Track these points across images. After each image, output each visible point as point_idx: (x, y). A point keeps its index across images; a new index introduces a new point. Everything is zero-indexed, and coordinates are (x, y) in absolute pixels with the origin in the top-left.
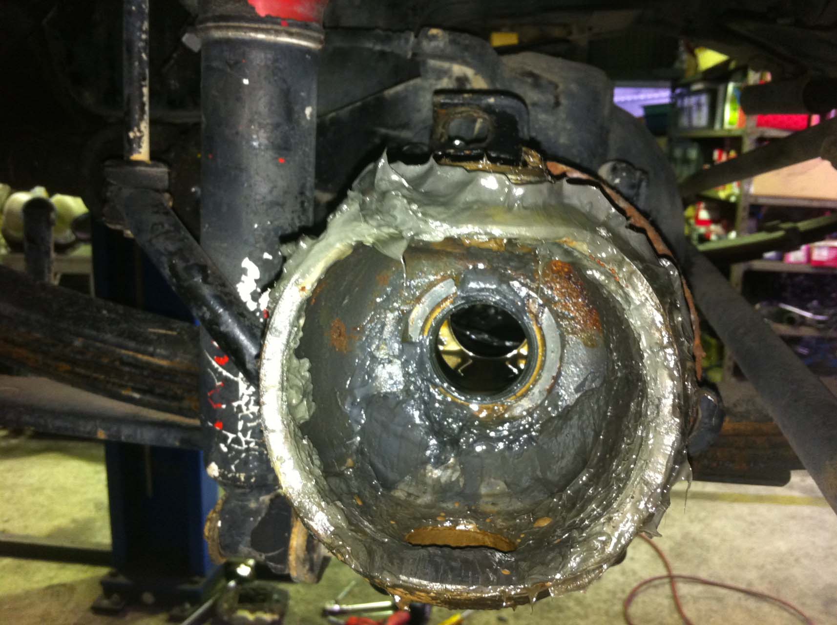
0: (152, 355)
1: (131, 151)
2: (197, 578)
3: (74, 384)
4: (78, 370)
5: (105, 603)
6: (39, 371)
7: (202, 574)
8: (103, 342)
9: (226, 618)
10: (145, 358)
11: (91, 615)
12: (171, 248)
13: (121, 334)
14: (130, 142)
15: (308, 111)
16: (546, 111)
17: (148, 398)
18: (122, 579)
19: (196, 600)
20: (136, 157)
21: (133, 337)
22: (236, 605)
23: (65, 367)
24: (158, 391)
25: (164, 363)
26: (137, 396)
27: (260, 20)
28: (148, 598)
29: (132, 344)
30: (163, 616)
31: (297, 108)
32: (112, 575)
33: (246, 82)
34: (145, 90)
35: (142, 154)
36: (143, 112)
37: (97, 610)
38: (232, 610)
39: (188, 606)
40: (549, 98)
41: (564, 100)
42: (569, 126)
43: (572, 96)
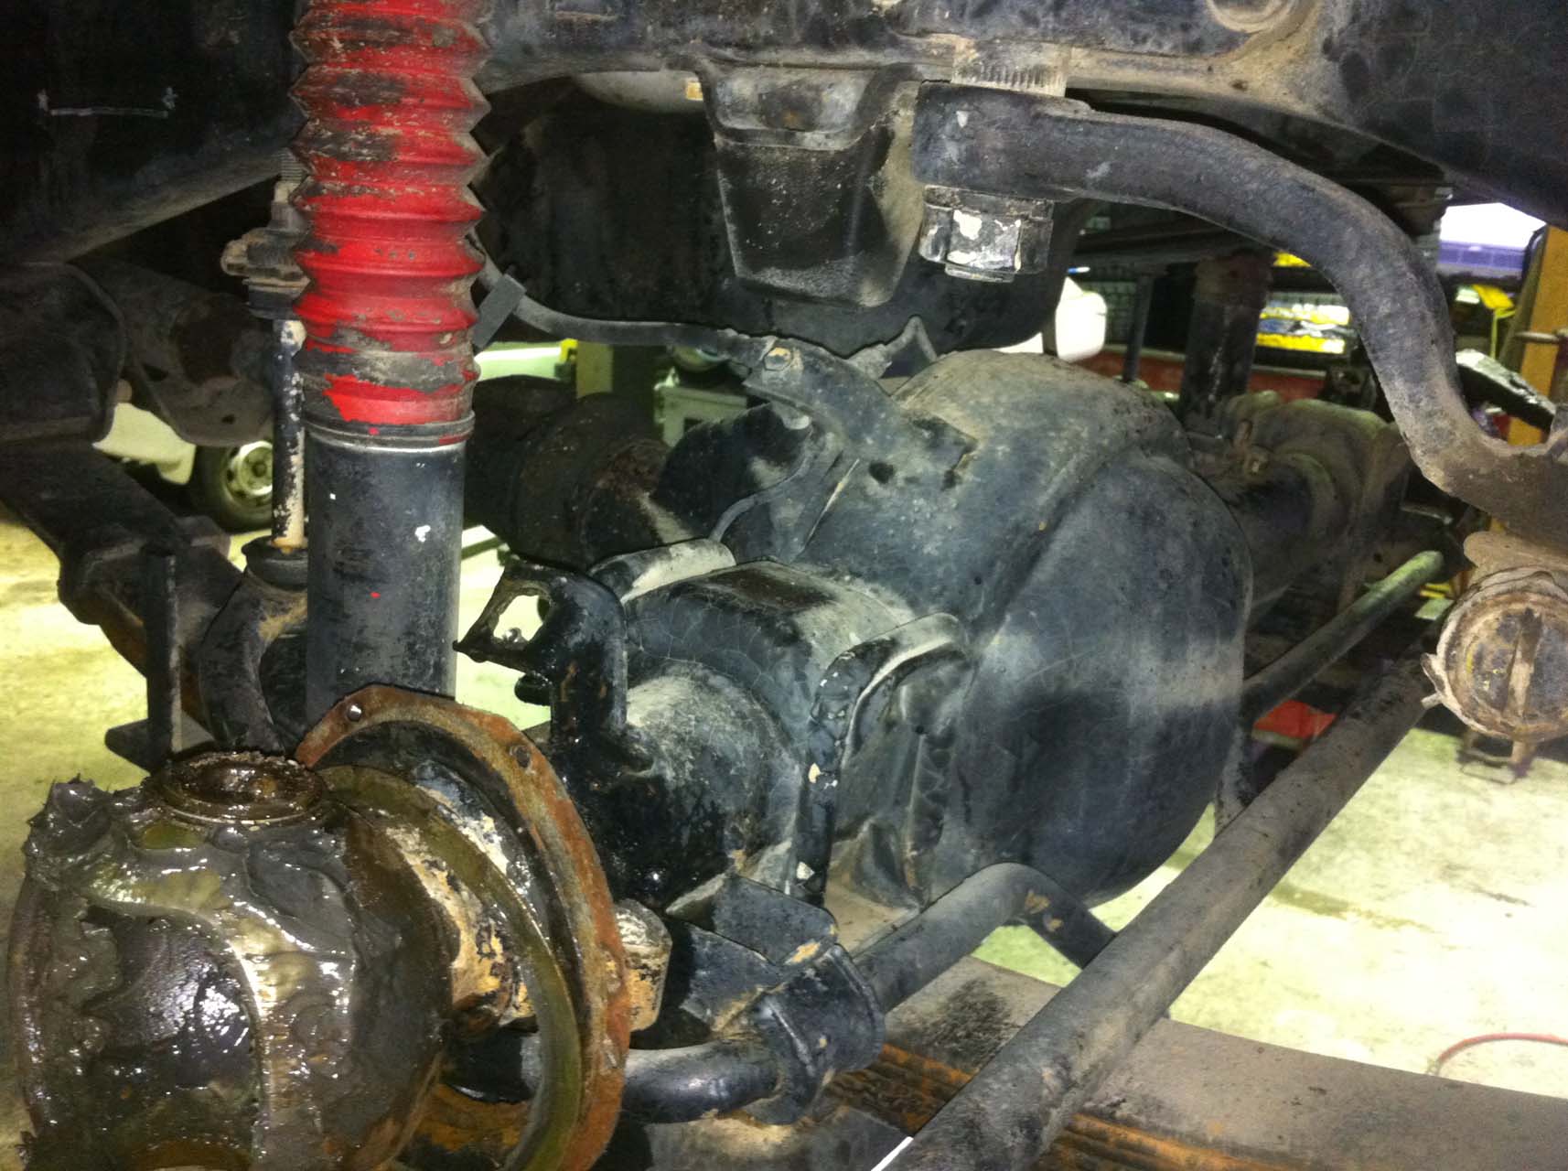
1: (276, 532)
15: (423, 532)
16: (926, 495)
20: (278, 541)
27: (343, 424)
33: (333, 497)
34: (296, 459)
40: (943, 469)
41: (967, 476)
42: (953, 522)
43: (988, 466)
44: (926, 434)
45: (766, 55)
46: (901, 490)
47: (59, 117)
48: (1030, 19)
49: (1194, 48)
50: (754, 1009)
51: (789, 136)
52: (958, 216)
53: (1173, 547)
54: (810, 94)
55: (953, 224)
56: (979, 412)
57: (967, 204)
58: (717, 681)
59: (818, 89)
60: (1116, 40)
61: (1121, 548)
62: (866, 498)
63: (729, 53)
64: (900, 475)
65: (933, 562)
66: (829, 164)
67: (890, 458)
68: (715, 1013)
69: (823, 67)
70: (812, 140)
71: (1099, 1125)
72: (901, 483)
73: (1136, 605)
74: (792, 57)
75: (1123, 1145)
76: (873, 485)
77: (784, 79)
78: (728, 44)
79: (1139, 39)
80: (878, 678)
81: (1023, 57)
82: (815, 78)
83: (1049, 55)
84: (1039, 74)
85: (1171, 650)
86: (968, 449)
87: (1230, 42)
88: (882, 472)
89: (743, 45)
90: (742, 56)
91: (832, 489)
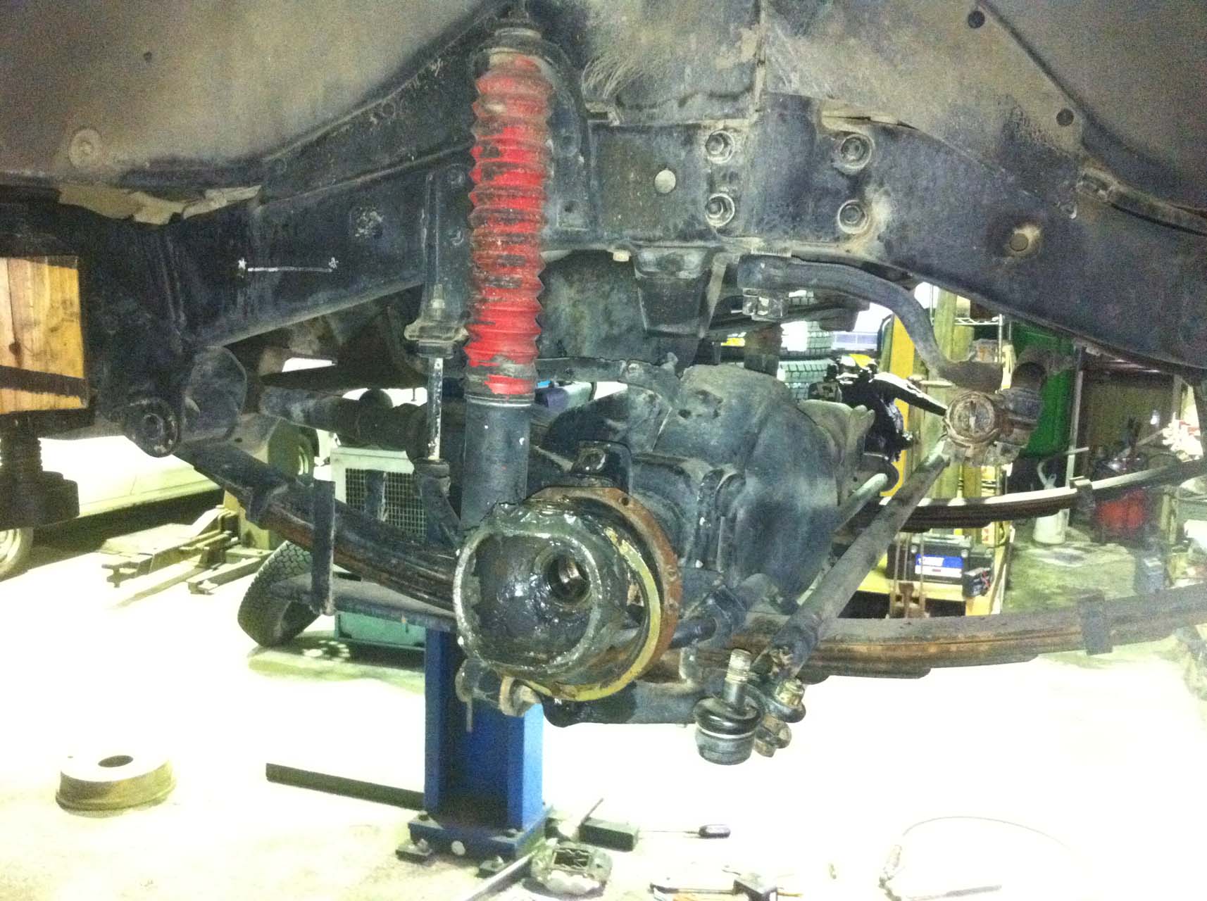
0: (436, 571)
1: (429, 454)
2: (513, 831)
3: (390, 587)
4: (394, 578)
5: (412, 848)
6: (370, 578)
7: (519, 828)
8: (409, 561)
9: (540, 879)
10: (433, 573)
11: (395, 859)
12: (441, 516)
13: (420, 557)
14: (429, 449)
15: (521, 440)
16: (707, 421)
17: (432, 598)
18: (432, 824)
19: (509, 854)
20: (431, 458)
21: (426, 559)
22: (552, 865)
23: (385, 575)
24: (438, 594)
25: (444, 577)
26: (426, 597)
27: (494, 396)
28: (458, 847)
29: (425, 564)
30: (473, 870)
31: (514, 440)
32: (422, 818)
33: (486, 427)
34: (439, 420)
35: (435, 456)
36: (437, 432)
37: (402, 855)
38: (547, 870)
39: (500, 860)
40: (712, 411)
41: (722, 412)
42: (721, 432)
43: (730, 408)
44: (701, 397)
45: (657, 244)
46: (695, 421)
47: (254, 273)
48: (786, 233)
49: (837, 239)
50: (704, 602)
51: (673, 273)
52: (760, 299)
53: (806, 439)
54: (679, 258)
55: (759, 302)
56: (722, 387)
57: (763, 295)
58: (650, 493)
59: (682, 256)
60: (811, 238)
61: (786, 439)
62: (679, 425)
63: (641, 243)
64: (693, 414)
65: (715, 447)
66: (689, 283)
67: (687, 408)
68: (685, 609)
69: (682, 247)
70: (683, 275)
71: (830, 645)
72: (695, 418)
73: (796, 463)
74: (668, 244)
75: (840, 651)
76: (681, 420)
77: (666, 252)
78: (641, 240)
79: (819, 238)
80: (721, 482)
81: (780, 245)
82: (679, 252)
83: (788, 244)
84: (785, 250)
85: (812, 483)
86: (720, 402)
87: (848, 237)
88: (685, 414)
89: (649, 240)
90: (648, 244)
91: (661, 424)
